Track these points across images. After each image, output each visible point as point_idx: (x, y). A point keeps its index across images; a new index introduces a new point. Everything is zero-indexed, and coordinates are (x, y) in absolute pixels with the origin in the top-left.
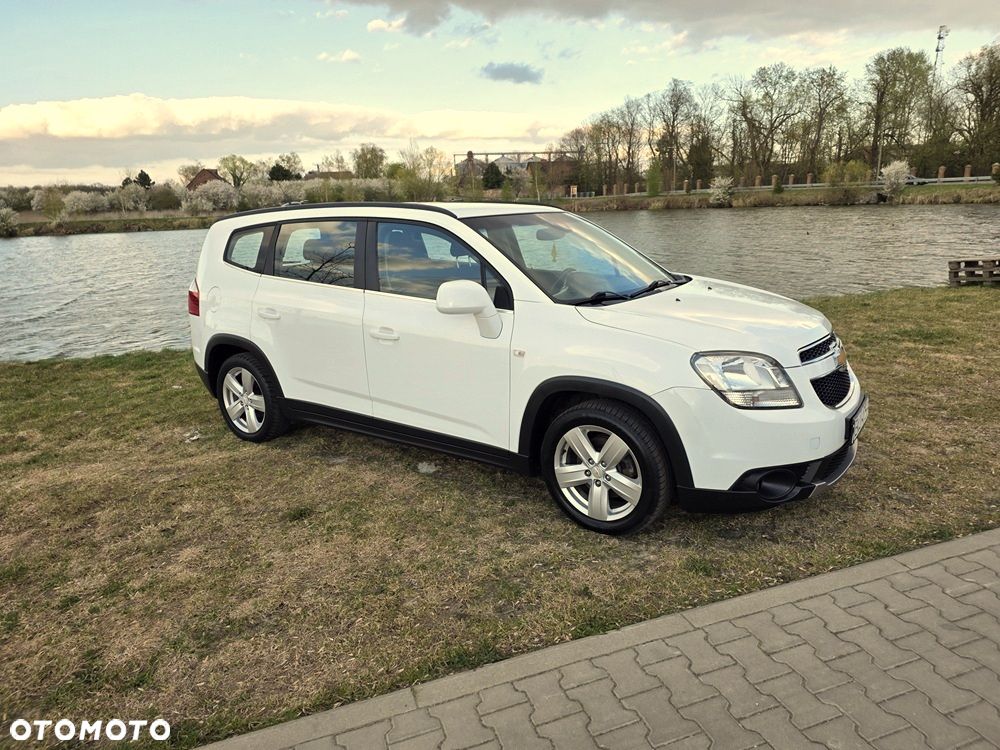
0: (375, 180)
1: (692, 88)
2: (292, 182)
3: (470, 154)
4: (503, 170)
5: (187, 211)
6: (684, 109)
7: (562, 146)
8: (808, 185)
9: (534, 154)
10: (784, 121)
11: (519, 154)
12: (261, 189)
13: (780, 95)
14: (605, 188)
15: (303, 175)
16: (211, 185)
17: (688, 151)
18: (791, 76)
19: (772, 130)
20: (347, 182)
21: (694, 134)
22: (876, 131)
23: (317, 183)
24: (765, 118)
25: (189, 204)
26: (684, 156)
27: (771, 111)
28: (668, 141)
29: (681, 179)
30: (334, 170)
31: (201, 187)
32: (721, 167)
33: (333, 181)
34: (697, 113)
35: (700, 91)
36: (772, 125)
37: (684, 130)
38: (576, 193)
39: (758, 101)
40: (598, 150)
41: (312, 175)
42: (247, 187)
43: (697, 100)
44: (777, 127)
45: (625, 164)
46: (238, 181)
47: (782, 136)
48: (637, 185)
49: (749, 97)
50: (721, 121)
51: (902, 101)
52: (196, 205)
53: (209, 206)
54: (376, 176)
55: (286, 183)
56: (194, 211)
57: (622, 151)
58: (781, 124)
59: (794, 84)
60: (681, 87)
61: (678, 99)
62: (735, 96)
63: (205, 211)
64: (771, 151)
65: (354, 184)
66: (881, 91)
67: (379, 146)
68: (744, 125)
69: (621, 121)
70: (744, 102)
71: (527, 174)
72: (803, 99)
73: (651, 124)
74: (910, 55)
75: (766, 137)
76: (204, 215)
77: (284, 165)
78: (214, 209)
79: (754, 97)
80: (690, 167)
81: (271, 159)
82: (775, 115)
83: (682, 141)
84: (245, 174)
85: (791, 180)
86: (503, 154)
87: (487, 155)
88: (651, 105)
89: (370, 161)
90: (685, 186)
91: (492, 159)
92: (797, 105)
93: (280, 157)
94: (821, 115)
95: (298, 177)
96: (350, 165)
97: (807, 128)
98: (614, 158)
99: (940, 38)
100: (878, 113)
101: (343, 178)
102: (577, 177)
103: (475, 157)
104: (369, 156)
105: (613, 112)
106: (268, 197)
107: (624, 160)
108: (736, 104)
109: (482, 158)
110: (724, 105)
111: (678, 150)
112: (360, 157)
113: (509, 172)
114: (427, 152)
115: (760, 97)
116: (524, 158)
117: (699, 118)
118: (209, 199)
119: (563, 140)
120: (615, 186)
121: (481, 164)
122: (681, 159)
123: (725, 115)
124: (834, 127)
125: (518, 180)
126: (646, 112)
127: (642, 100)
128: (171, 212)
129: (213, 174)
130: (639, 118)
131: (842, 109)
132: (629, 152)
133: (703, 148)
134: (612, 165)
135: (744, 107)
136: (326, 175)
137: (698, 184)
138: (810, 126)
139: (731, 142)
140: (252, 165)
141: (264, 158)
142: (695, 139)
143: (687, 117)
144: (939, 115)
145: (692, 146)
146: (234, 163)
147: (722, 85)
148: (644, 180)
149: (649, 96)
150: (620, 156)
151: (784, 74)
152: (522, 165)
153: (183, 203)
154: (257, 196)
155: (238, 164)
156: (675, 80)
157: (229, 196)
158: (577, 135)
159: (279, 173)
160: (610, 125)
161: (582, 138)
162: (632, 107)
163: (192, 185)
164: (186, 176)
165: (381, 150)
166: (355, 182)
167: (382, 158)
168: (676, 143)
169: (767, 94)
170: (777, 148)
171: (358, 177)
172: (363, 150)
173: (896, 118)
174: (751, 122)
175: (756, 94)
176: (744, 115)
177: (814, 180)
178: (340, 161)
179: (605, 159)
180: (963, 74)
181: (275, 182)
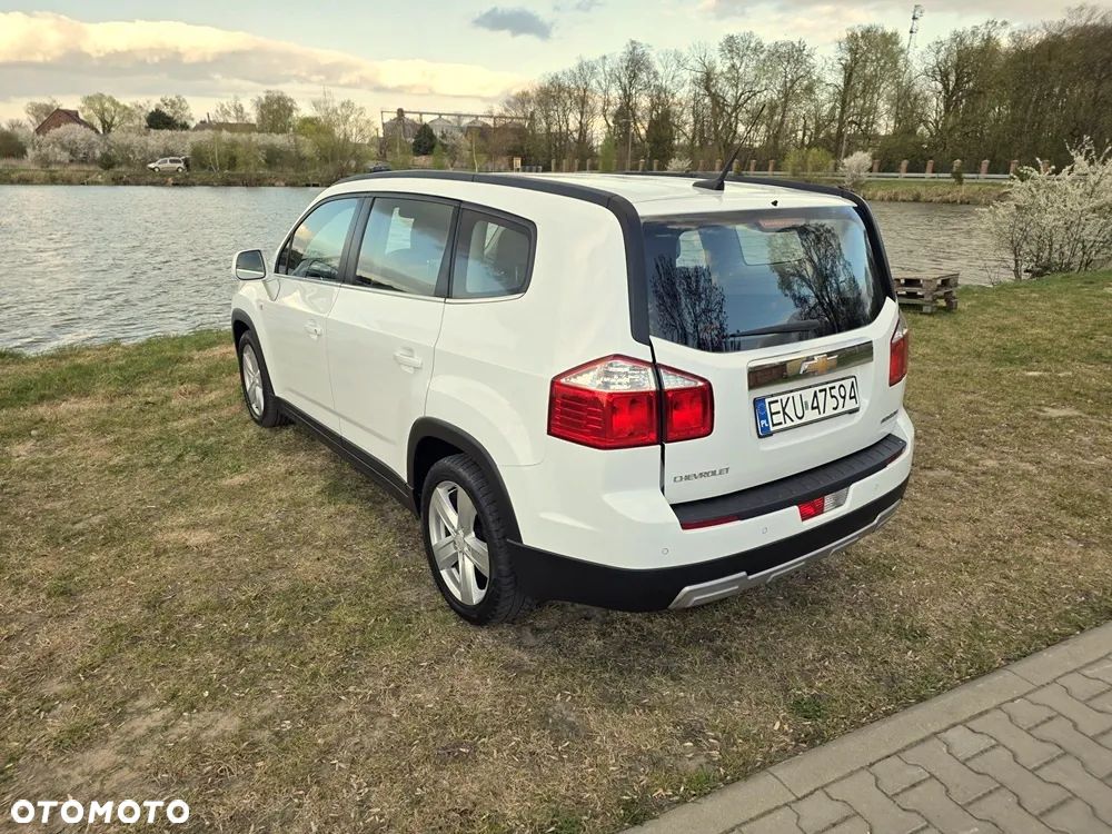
0: (280, 136)
1: (651, 53)
2: (174, 132)
3: (401, 112)
4: (438, 134)
5: (35, 161)
6: (643, 76)
7: (506, 110)
8: (770, 173)
9: (477, 117)
10: (749, 98)
11: (459, 116)
12: (134, 139)
13: (748, 68)
14: (553, 162)
15: (193, 125)
16: (67, 130)
17: (646, 126)
18: (758, 49)
19: (737, 107)
20: (244, 136)
21: (654, 107)
22: (841, 117)
23: (208, 134)
24: (730, 94)
25: (37, 152)
26: (642, 132)
27: (737, 87)
28: (625, 113)
29: (637, 158)
30: (232, 121)
31: (54, 132)
32: (681, 147)
33: (225, 135)
34: (657, 83)
35: (662, 57)
36: (737, 101)
37: (643, 102)
38: (519, 166)
39: (722, 73)
40: (547, 117)
41: (203, 125)
42: (116, 135)
43: (658, 67)
44: (742, 105)
45: (576, 135)
46: (108, 127)
47: (746, 116)
48: (589, 162)
49: (714, 68)
50: (683, 92)
51: (870, 86)
52: (47, 155)
53: (65, 156)
54: (283, 131)
55: (168, 132)
56: (44, 161)
57: (573, 121)
58: (746, 102)
59: (762, 57)
60: (639, 51)
61: (636, 64)
62: (698, 66)
63: (59, 163)
64: (735, 132)
65: (253, 140)
66: (849, 72)
67: (289, 95)
68: (707, 100)
69: (572, 86)
70: (708, 74)
71: (464, 142)
72: (770, 75)
73: (606, 92)
74: (884, 35)
75: (730, 116)
76: (58, 168)
77: (167, 111)
78: (71, 161)
79: (718, 70)
80: (647, 145)
81: (152, 103)
82: (740, 91)
83: (639, 114)
84: (117, 119)
85: (752, 167)
86: (440, 115)
87: (421, 114)
88: (607, 69)
89: (276, 112)
90: (641, 166)
91: (427, 119)
92: (764, 82)
93: (162, 100)
94: (788, 94)
95: (185, 127)
96: (252, 115)
97: (773, 108)
98: (564, 128)
99: (914, 18)
100: (845, 96)
101: (242, 131)
102: (522, 148)
103: (407, 116)
104: (275, 106)
105: (564, 73)
106: (143, 150)
107: (576, 131)
108: (699, 75)
109: (415, 117)
110: (686, 76)
111: (635, 124)
112: (263, 106)
113: (444, 136)
114: (343, 105)
115: (725, 70)
116: (466, 122)
117: (660, 89)
118: (63, 147)
119: (508, 102)
120: (564, 161)
121: (413, 124)
122: (639, 135)
123: (687, 88)
124: (801, 109)
125: (454, 146)
126: (601, 77)
127: (597, 61)
128: (13, 162)
129: (72, 116)
130: (593, 83)
131: (809, 90)
132: (580, 123)
133: (663, 123)
134: (563, 136)
135: (707, 80)
136: (220, 127)
137: (655, 166)
138: (777, 107)
139: (691, 120)
140: (126, 108)
141: (142, 101)
142: (655, 112)
143: (647, 86)
144: (906, 104)
145: (652, 121)
146: (102, 105)
147: (685, 53)
148: (597, 156)
149: (605, 57)
150: (572, 127)
151: (752, 45)
152: (461, 130)
153: (29, 150)
154: (128, 147)
155: (107, 105)
156: (633, 42)
157: (91, 146)
158: (523, 99)
159: (158, 120)
160: (561, 88)
161: (529, 102)
162: (586, 69)
163: (41, 129)
164: (37, 117)
165: (291, 100)
166: (255, 137)
167: (291, 110)
168: (634, 115)
169: (733, 66)
170: (741, 129)
171: (259, 132)
172: (267, 98)
173: (865, 103)
174: (715, 97)
175: (721, 66)
176: (707, 88)
177: (777, 168)
178: (239, 110)
179: (555, 128)
180: (932, 60)
181: (152, 131)
